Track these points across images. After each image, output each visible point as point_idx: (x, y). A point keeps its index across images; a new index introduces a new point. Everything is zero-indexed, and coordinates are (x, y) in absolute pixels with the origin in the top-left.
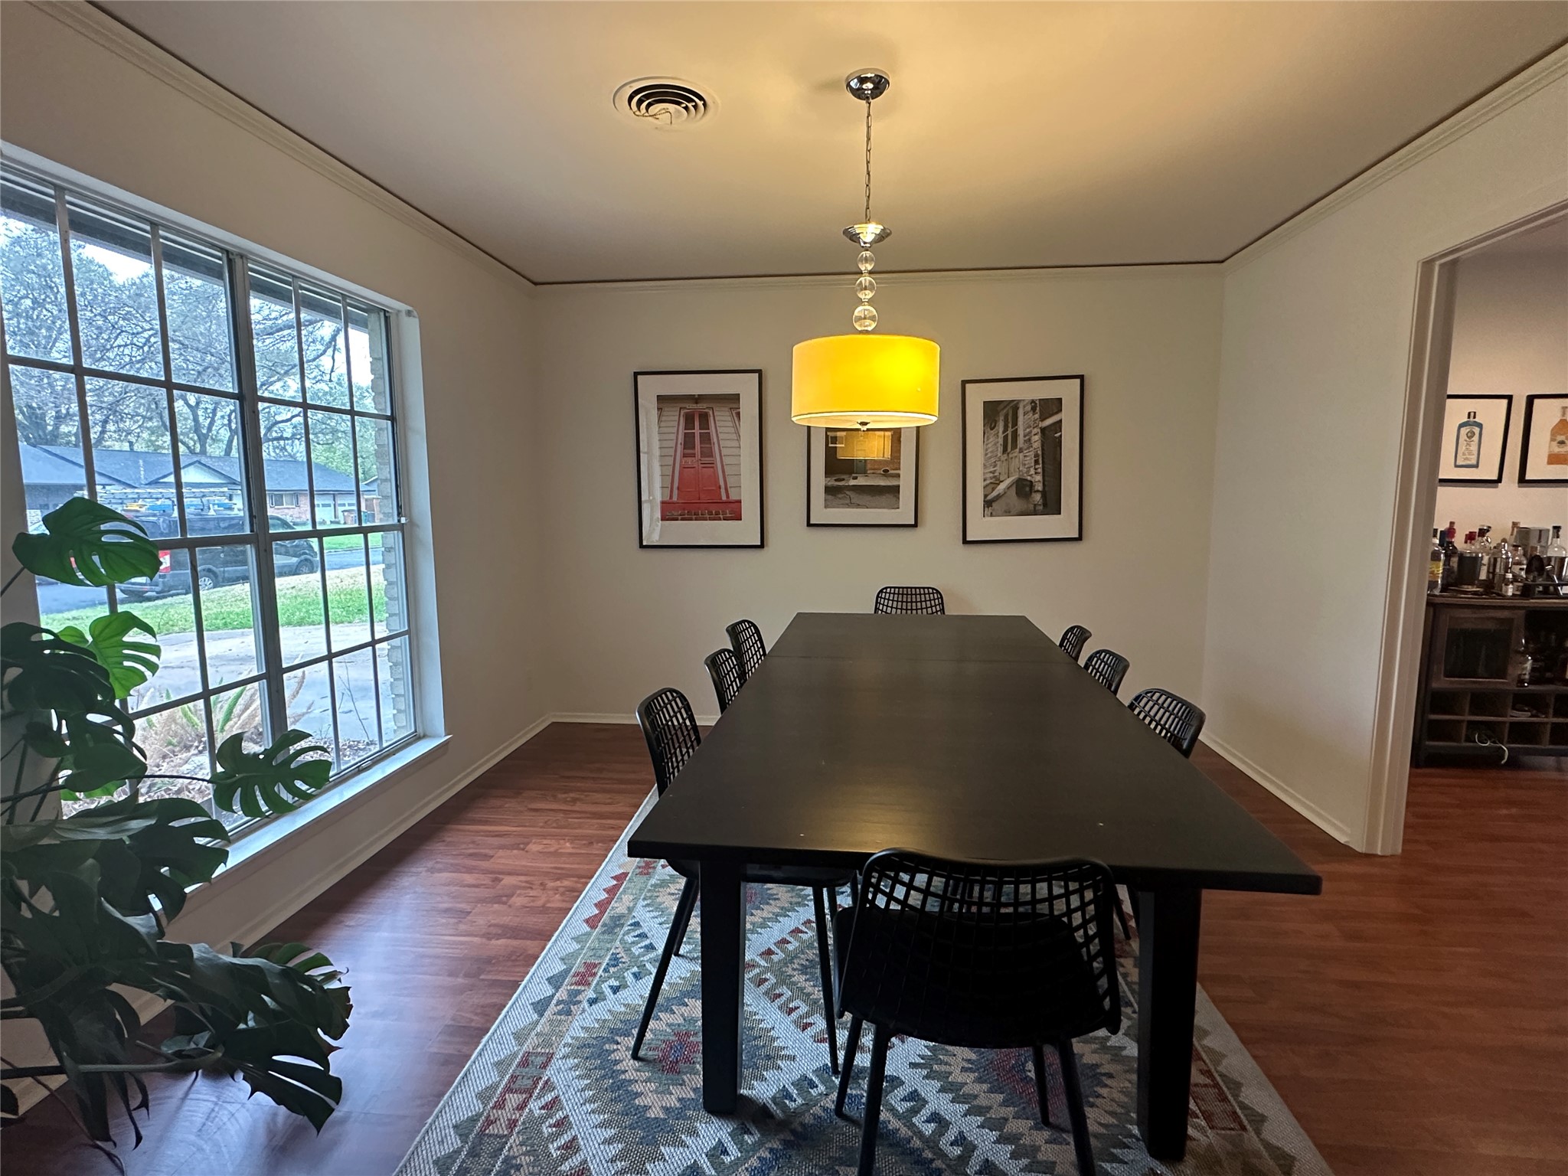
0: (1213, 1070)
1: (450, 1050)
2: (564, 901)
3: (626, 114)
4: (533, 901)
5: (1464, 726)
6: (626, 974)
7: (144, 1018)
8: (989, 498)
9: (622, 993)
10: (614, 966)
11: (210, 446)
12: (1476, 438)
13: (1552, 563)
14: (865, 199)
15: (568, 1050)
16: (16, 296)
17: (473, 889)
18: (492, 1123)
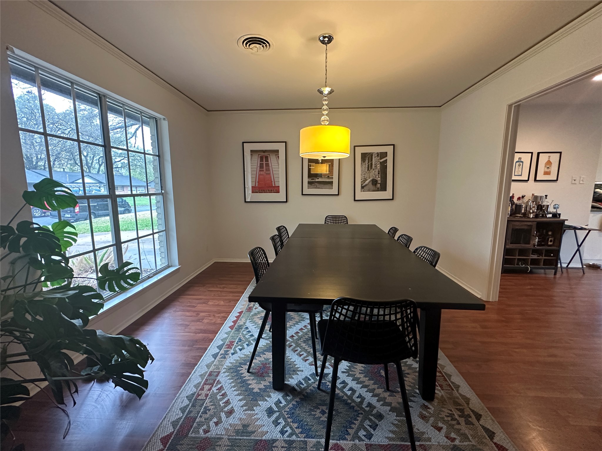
0: (442, 371)
1: (184, 371)
2: (221, 321)
3: (241, 48)
4: (211, 321)
5: (516, 260)
6: (244, 344)
7: (76, 362)
8: (363, 185)
9: (243, 351)
10: (240, 342)
11: (92, 170)
12: (521, 166)
13: (545, 207)
14: (325, 79)
15: (225, 370)
16: (20, 117)
17: (190, 317)
18: (200, 395)
